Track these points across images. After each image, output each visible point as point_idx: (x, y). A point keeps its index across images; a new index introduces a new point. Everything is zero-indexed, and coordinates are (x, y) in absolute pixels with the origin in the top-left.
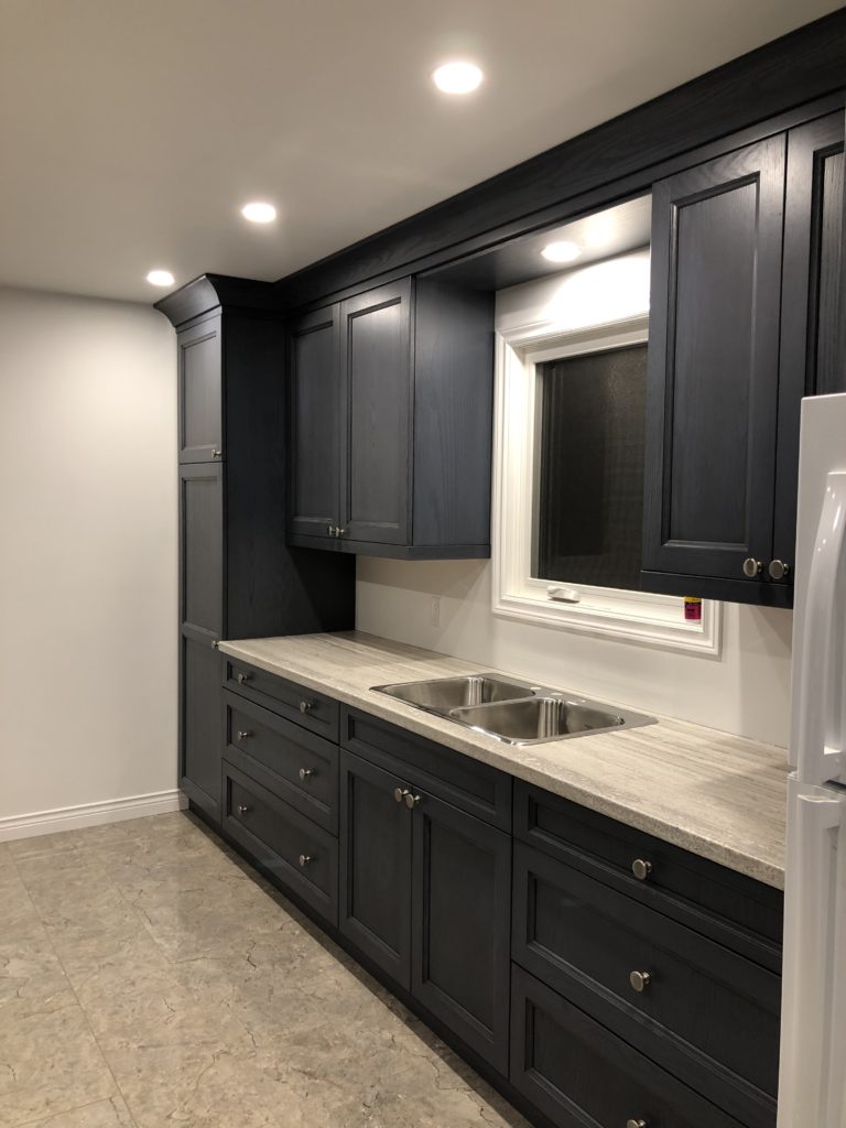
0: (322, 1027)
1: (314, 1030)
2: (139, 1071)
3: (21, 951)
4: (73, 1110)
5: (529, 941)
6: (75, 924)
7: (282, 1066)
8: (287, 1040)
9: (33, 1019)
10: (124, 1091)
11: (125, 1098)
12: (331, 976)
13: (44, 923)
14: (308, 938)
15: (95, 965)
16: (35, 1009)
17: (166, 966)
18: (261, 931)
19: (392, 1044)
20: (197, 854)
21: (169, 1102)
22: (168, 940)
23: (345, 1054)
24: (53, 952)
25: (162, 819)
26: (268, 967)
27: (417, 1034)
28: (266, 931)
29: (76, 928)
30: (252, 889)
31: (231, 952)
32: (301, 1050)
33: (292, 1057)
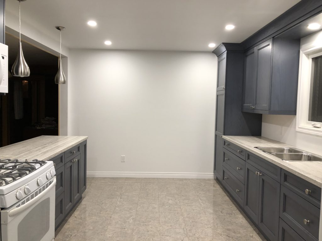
0: (235, 229)
1: (233, 229)
2: (191, 225)
3: (172, 199)
4: (175, 228)
5: (283, 212)
6: (184, 196)
7: (222, 233)
8: (225, 229)
9: (172, 211)
10: (187, 228)
11: (187, 229)
12: (241, 219)
13: (178, 195)
14: (238, 211)
15: (186, 205)
16: (173, 209)
17: (202, 209)
18: (226, 207)
19: (252, 237)
20: (216, 189)
21: (195, 232)
22: (203, 204)
23: (239, 235)
24: (178, 200)
25: (209, 180)
26: (226, 214)
27: (260, 237)
28: (227, 207)
29: (184, 197)
30: (227, 198)
31: (218, 209)
32: (228, 232)
33: (225, 232)
